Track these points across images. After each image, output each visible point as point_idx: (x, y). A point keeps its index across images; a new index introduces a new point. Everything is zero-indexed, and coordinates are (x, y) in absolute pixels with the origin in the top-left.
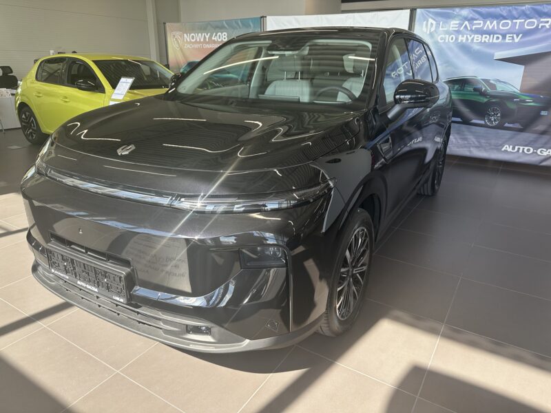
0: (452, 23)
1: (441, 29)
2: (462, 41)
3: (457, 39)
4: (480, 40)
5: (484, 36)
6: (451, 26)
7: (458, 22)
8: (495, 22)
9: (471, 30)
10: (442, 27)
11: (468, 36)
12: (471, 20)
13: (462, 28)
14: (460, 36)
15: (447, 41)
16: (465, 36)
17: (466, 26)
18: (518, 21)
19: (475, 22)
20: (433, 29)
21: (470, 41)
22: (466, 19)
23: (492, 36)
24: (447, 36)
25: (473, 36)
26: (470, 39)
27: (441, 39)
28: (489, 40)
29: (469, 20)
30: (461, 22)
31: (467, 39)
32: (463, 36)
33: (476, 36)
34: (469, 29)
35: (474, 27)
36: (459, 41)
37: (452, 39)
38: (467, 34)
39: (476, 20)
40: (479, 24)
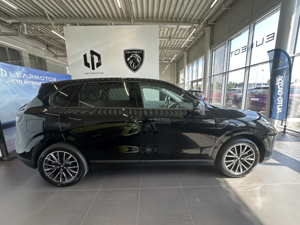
0: (17, 73)
1: (11, 76)
2: (26, 83)
3: (23, 82)
4: (34, 84)
5: (35, 82)
6: (17, 75)
7: (20, 74)
8: (38, 76)
9: (29, 78)
10: (11, 75)
11: (28, 81)
12: (27, 74)
13: (23, 77)
14: (25, 81)
15: (18, 83)
16: (27, 81)
17: (25, 76)
18: (46, 77)
19: (29, 75)
20: (6, 75)
21: (30, 84)
22: (24, 73)
23: (39, 82)
24: (17, 80)
25: (30, 82)
26: (30, 83)
27: (14, 81)
28: (38, 84)
29: (26, 74)
30: (23, 74)
31: (29, 83)
32: (26, 81)
33: (32, 82)
34: (27, 78)
35: (30, 77)
36: (25, 84)
37: (20, 82)
38: (27, 80)
39: (30, 74)
40: (31, 76)
